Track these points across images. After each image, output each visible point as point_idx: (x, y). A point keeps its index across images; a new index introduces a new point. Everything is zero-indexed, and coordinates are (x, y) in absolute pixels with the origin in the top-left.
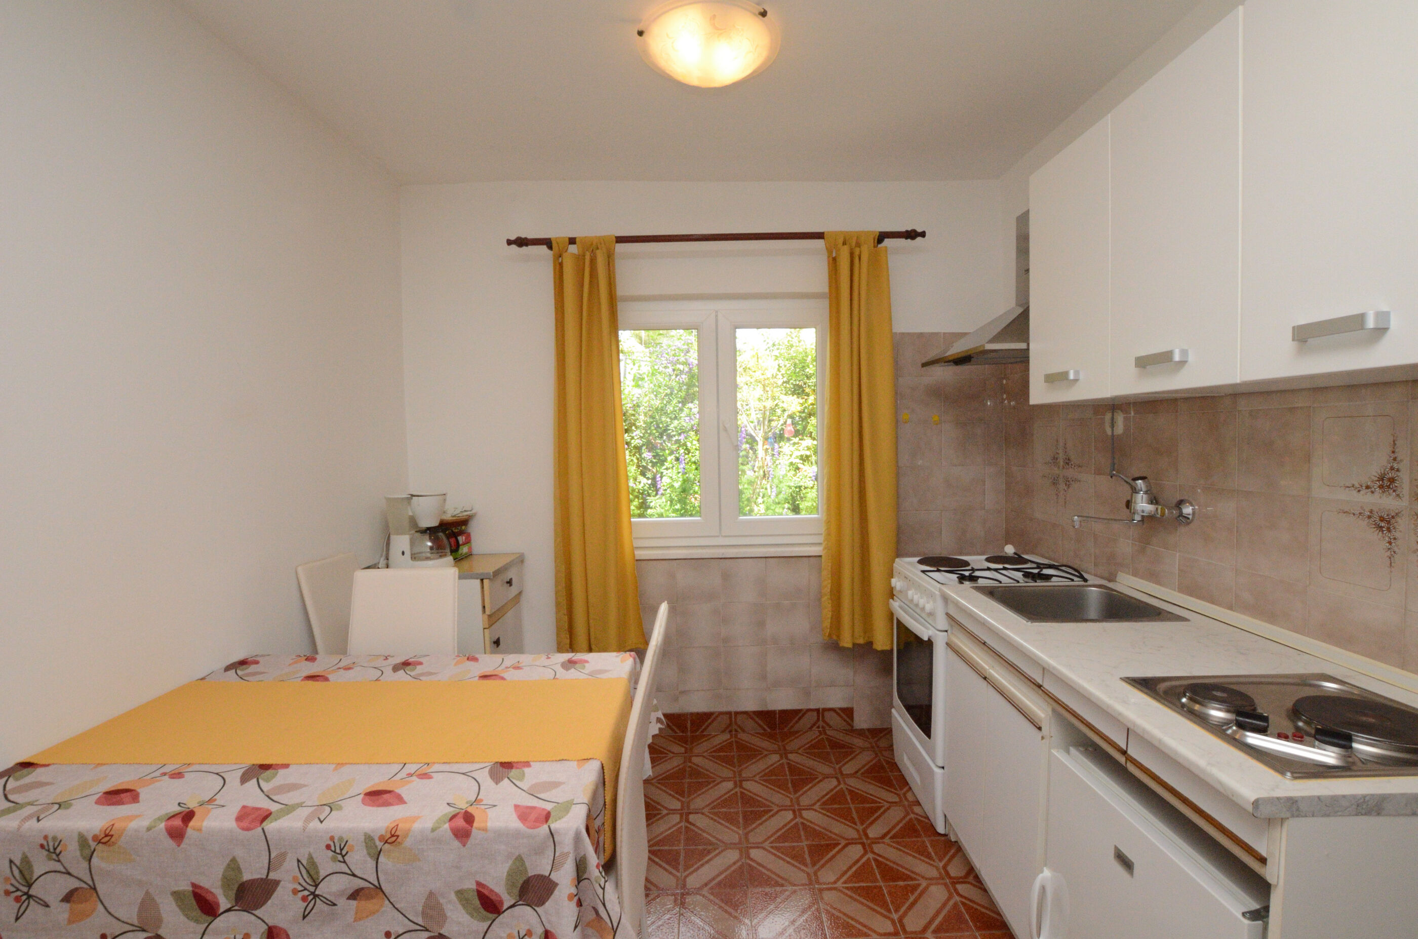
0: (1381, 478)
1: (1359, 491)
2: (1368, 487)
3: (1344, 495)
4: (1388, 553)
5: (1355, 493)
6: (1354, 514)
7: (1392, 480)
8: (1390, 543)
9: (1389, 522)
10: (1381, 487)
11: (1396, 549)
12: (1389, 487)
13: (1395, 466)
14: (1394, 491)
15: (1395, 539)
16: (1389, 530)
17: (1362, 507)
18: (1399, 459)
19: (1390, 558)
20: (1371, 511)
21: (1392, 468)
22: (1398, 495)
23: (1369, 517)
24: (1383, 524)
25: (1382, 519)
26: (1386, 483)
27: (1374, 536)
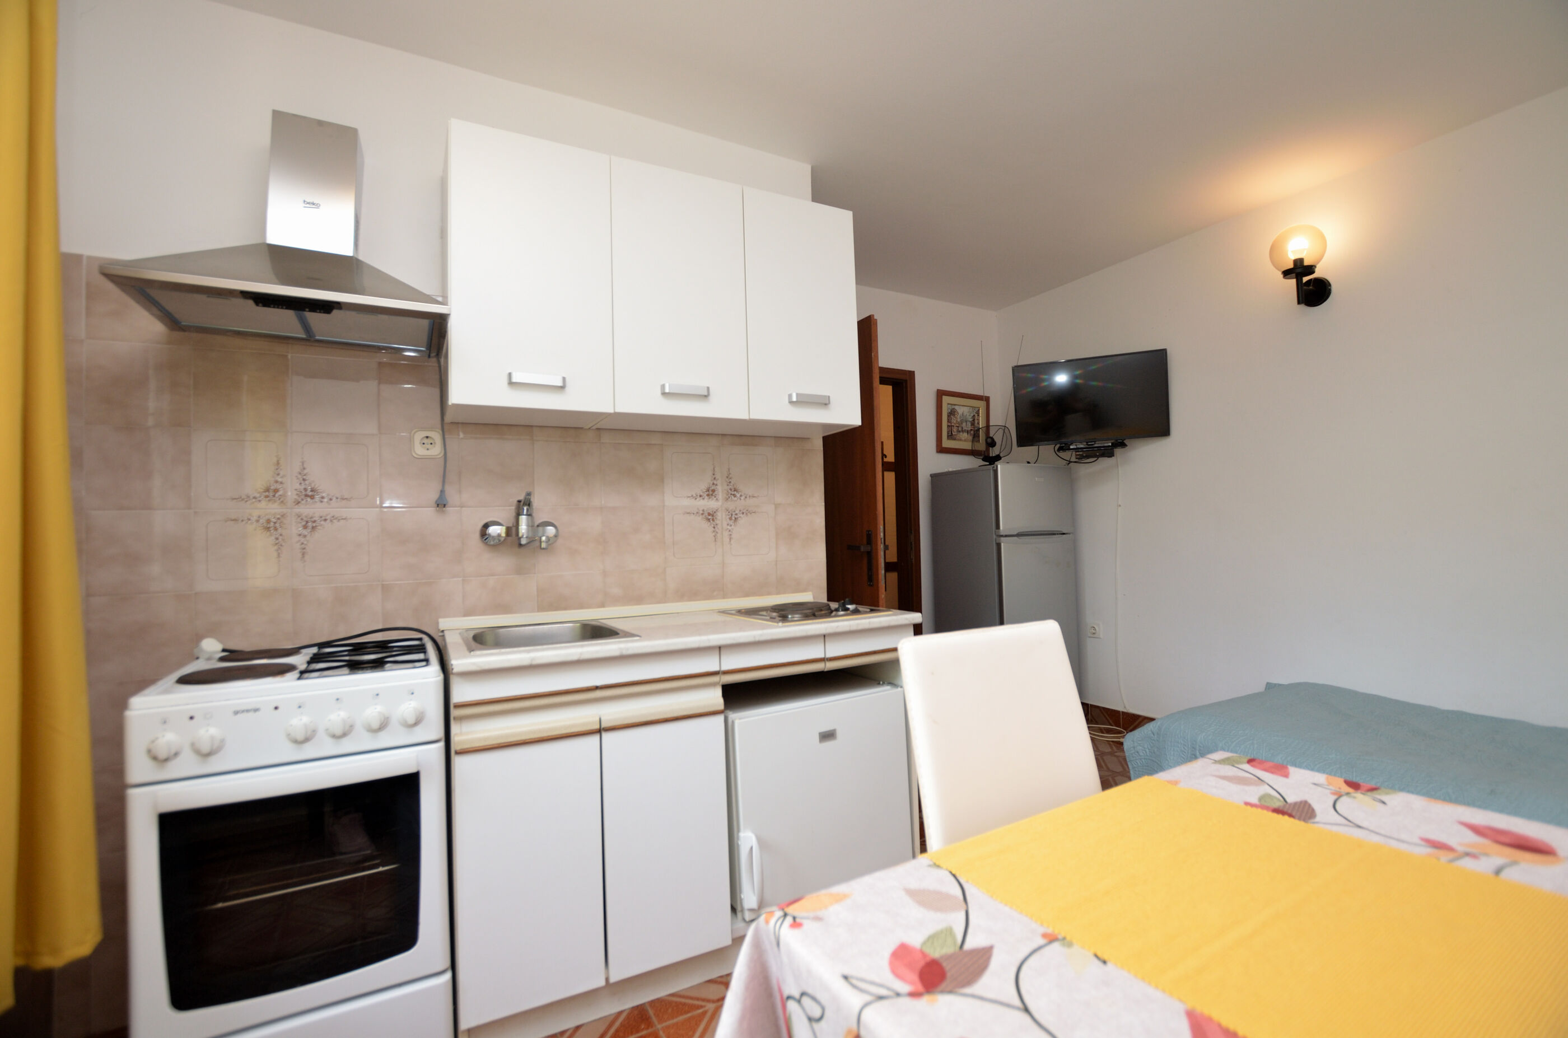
0: (708, 490)
1: (696, 499)
2: (700, 496)
3: (687, 502)
4: (714, 534)
5: (693, 500)
6: (693, 514)
7: (713, 491)
8: (714, 527)
9: (713, 516)
10: (708, 495)
11: (717, 530)
12: (712, 495)
13: (715, 482)
14: (715, 497)
15: (716, 525)
16: (713, 520)
17: (698, 509)
18: (716, 478)
19: (715, 536)
20: (703, 511)
21: (713, 484)
22: (717, 499)
23: (702, 514)
24: (710, 517)
25: (709, 514)
26: (711, 493)
27: (705, 525)
